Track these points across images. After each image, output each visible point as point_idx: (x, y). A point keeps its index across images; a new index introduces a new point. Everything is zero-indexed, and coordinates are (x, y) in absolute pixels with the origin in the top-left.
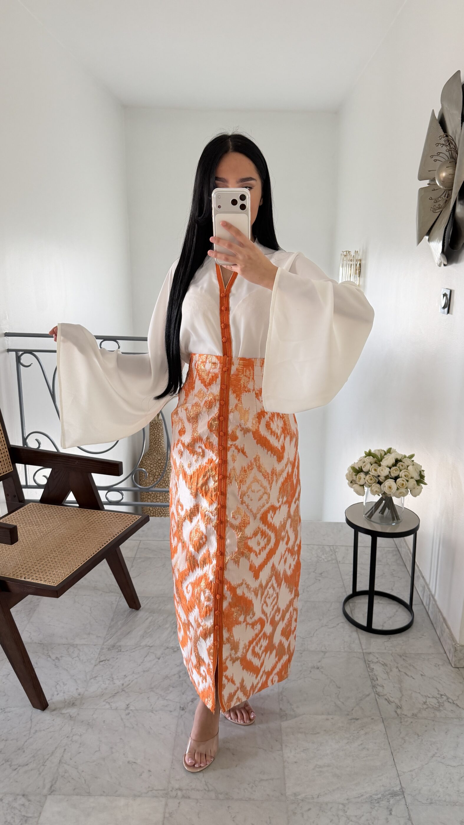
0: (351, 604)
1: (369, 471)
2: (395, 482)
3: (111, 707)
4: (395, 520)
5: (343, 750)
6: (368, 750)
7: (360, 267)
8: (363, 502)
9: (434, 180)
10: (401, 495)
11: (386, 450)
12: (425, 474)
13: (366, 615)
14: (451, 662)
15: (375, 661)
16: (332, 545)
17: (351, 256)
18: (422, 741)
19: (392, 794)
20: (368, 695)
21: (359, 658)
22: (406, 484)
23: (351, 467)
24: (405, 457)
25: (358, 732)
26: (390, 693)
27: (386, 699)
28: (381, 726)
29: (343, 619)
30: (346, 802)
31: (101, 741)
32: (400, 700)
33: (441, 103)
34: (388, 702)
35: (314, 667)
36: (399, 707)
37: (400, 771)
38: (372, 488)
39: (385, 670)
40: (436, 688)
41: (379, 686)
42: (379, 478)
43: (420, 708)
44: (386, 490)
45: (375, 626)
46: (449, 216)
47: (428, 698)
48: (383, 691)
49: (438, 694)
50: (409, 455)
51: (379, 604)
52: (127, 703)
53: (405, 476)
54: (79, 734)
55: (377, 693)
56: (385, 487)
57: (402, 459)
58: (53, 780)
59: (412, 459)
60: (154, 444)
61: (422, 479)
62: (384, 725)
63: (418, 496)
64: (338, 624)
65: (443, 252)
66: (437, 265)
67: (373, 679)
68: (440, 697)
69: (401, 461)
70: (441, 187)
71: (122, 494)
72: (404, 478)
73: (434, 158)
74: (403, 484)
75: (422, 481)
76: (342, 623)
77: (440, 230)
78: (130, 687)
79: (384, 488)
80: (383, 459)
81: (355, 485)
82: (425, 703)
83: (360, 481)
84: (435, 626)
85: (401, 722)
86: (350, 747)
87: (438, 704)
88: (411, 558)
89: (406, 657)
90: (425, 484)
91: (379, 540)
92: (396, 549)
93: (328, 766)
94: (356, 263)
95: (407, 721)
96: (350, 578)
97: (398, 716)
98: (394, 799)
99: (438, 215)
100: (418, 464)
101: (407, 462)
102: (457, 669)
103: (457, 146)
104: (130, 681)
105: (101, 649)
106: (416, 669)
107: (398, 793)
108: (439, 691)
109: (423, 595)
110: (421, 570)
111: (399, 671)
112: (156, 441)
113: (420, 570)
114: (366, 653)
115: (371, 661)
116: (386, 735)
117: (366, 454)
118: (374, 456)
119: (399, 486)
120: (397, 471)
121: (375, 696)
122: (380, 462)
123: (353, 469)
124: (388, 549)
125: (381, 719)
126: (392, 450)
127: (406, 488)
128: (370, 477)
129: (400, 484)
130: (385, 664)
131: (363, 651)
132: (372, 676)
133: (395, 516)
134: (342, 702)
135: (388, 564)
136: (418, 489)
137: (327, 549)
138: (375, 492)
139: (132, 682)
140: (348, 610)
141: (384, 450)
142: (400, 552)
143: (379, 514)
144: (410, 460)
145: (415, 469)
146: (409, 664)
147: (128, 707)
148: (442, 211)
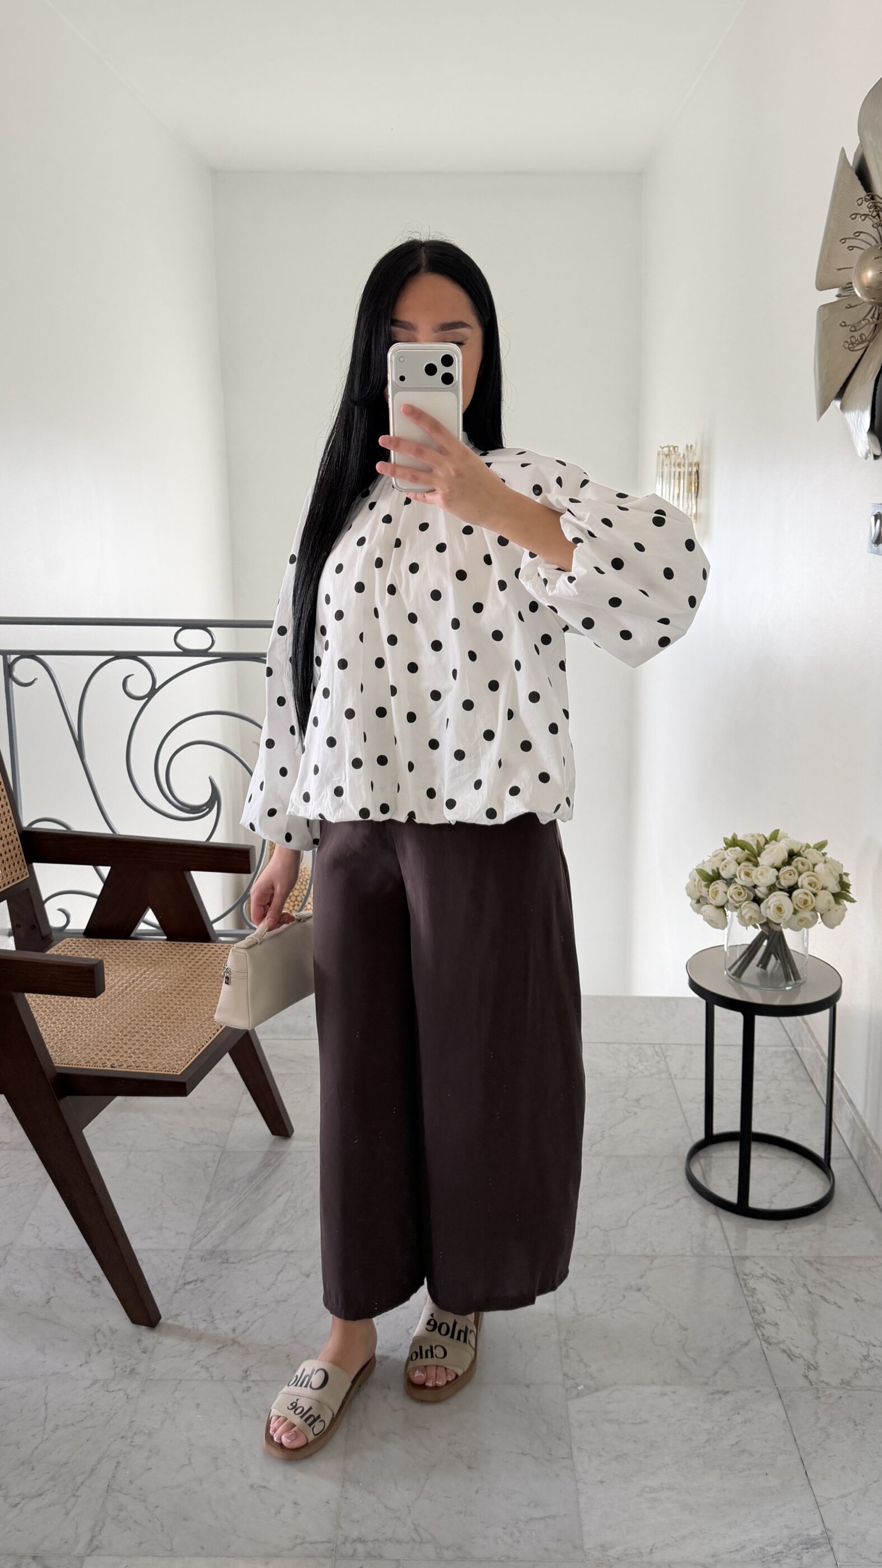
0: (702, 1161)
1: (735, 876)
2: (790, 897)
3: (212, 1376)
4: (791, 980)
5: (698, 1456)
6: (751, 1455)
7: (698, 478)
8: (723, 946)
9: (849, 287)
10: (801, 924)
11: (768, 836)
12: (850, 880)
13: (736, 1182)
15: (758, 1274)
16: (657, 1042)
17: (679, 455)
18: (864, 1434)
19: (805, 1543)
20: (746, 1344)
21: (725, 1269)
22: (812, 901)
23: (697, 870)
24: (808, 846)
25: (729, 1420)
26: (792, 1339)
27: (784, 1351)
28: (776, 1406)
29: (687, 1190)
30: (711, 1560)
31: (192, 1445)
32: (814, 1352)
33: (859, 134)
34: (789, 1357)
35: (631, 1287)
36: (811, 1367)
37: (821, 1497)
38: (741, 911)
39: (780, 1291)
41: (769, 1323)
42: (756, 890)
43: (857, 1369)
44: (772, 916)
45: (754, 1203)
47: (871, 1347)
48: (777, 1334)
50: (816, 843)
51: (762, 1161)
52: (245, 1368)
53: (810, 884)
54: (148, 1432)
55: (765, 1338)
56: (769, 908)
57: (801, 851)
58: (95, 1525)
59: (823, 851)
61: (843, 892)
62: (783, 1403)
63: (837, 928)
64: (678, 1200)
65: (872, 429)
66: (863, 452)
67: (755, 1311)
69: (798, 854)
70: (865, 299)
72: (808, 889)
73: (847, 244)
74: (806, 902)
75: (844, 894)
76: (686, 1197)
77: (863, 389)
78: (248, 1335)
79: (766, 910)
80: (762, 852)
81: (705, 908)
82: (866, 1357)
83: (717, 899)
85: (818, 1398)
86: (714, 1449)
89: (822, 1264)
90: (852, 901)
92: (792, 1049)
93: (670, 1488)
94: (690, 470)
95: (830, 1396)
96: (699, 1108)
97: (811, 1385)
98: (810, 1553)
99: (859, 358)
100: (835, 861)
101: (813, 855)
104: (249, 1324)
105: (186, 1259)
106: (844, 1287)
107: (820, 1541)
109: (852, 1138)
111: (810, 1292)
113: (843, 1087)
114: (736, 1256)
115: (751, 1273)
116: (788, 1424)
117: (726, 844)
118: (743, 846)
119: (797, 905)
120: (793, 875)
121: (761, 1344)
122: (756, 858)
123: (701, 872)
124: (774, 1049)
125: (776, 1391)
126: (780, 833)
127: (812, 910)
128: (736, 890)
129: (799, 901)
130: (778, 1280)
131: (731, 1254)
132: (754, 1304)
133: (790, 971)
134: (693, 1359)
135: (776, 1078)
136: (836, 911)
137: (650, 1051)
138: (748, 922)
139: (252, 1325)
140: (697, 1172)
141: (764, 834)
142: (800, 1054)
143: (756, 967)
144: (818, 852)
145: (830, 870)
146: (827, 1278)
147: (247, 1376)
148: (867, 348)
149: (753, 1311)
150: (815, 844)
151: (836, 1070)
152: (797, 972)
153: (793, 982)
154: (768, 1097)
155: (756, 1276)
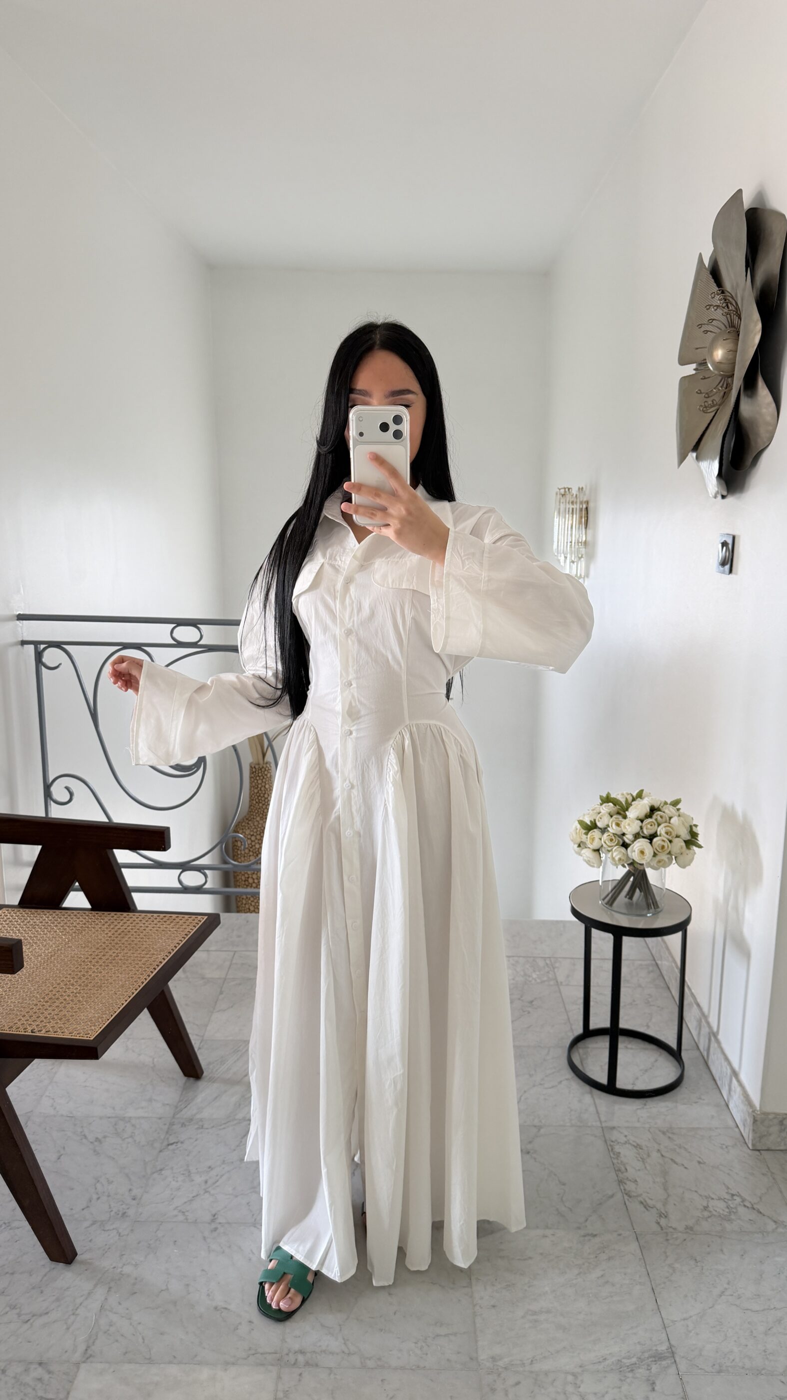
0: (581, 1051)
1: (608, 826)
2: (651, 843)
3: (187, 1219)
4: (651, 908)
5: (571, 1286)
6: (613, 1285)
7: (587, 514)
8: (599, 881)
9: (703, 363)
10: (661, 864)
11: (635, 794)
12: (699, 830)
13: (606, 1067)
14: (747, 1141)
15: (622, 1142)
16: (549, 956)
17: (573, 495)
18: (702, 1269)
19: (654, 1357)
20: (612, 1196)
21: (596, 1136)
22: (668, 847)
23: (579, 820)
24: (666, 803)
25: (596, 1257)
26: (648, 1193)
27: (642, 1203)
28: (634, 1246)
29: (569, 1074)
30: (579, 1370)
31: (169, 1274)
32: (665, 1203)
33: (713, 244)
34: (645, 1207)
36: (663, 1216)
37: (667, 1319)
38: (613, 854)
39: (639, 1155)
40: (724, 1184)
41: (630, 1181)
42: (625, 838)
43: (699, 1217)
44: (636, 858)
45: (620, 1085)
46: (729, 419)
47: (710, 1200)
48: (636, 1189)
49: (727, 1193)
50: (672, 800)
51: (627, 1051)
52: (214, 1212)
53: (667, 833)
54: (134, 1263)
55: (626, 1192)
56: (634, 851)
57: (660, 807)
58: (90, 1338)
59: (677, 807)
60: (257, 802)
61: (693, 839)
62: (639, 1244)
63: (688, 868)
64: (560, 1081)
65: (720, 475)
66: (711, 496)
67: (619, 1170)
68: (730, 1199)
69: (658, 809)
70: (716, 372)
71: (206, 876)
72: (665, 837)
73: (703, 329)
74: (663, 847)
75: (694, 841)
76: (567, 1079)
77: (714, 441)
78: (218, 1186)
79: (632, 853)
80: (630, 807)
81: (584, 851)
82: (706, 1208)
83: (593, 844)
84: (719, 1083)
85: (667, 1240)
86: (584, 1281)
87: (727, 1210)
88: (679, 975)
89: (673, 1133)
90: (700, 847)
91: (626, 941)
92: (654, 962)
93: (548, 1312)
94: (581, 507)
95: (677, 1239)
96: (579, 1009)
97: (662, 1230)
98: (657, 1365)
99: (711, 418)
100: (687, 814)
101: (669, 810)
102: (757, 1153)
103: (740, 308)
104: (218, 1178)
105: (170, 1126)
106: (689, 1152)
107: (666, 1355)
108: (728, 1188)
109: (699, 1034)
110: (695, 994)
111: (662, 1156)
112: (260, 798)
113: (692, 994)
114: (606, 1127)
115: (616, 1140)
116: (643, 1261)
117: (602, 800)
118: (615, 802)
119: (656, 849)
120: (653, 826)
121: (623, 1197)
122: (624, 812)
123: (581, 823)
124: (639, 962)
125: (634, 1234)
126: (644, 792)
127: (668, 854)
128: (609, 837)
129: (658, 846)
130: (638, 1147)
131: (601, 1124)
132: (618, 1165)
133: (651, 901)
134: (569, 1208)
135: (640, 986)
136: (687, 854)
137: (541, 963)
138: (617, 862)
139: (221, 1178)
140: (576, 1060)
141: (632, 793)
142: (660, 967)
143: (624, 898)
144: (674, 808)
145: (683, 822)
146: (676, 1145)
147: (216, 1219)
148: (717, 410)
149: (618, 1171)
150: (672, 802)
151: (686, 979)
152: (656, 902)
153: (652, 910)
154: (634, 1001)
155: (620, 1143)
